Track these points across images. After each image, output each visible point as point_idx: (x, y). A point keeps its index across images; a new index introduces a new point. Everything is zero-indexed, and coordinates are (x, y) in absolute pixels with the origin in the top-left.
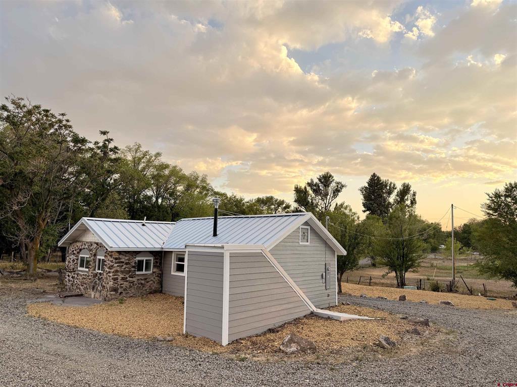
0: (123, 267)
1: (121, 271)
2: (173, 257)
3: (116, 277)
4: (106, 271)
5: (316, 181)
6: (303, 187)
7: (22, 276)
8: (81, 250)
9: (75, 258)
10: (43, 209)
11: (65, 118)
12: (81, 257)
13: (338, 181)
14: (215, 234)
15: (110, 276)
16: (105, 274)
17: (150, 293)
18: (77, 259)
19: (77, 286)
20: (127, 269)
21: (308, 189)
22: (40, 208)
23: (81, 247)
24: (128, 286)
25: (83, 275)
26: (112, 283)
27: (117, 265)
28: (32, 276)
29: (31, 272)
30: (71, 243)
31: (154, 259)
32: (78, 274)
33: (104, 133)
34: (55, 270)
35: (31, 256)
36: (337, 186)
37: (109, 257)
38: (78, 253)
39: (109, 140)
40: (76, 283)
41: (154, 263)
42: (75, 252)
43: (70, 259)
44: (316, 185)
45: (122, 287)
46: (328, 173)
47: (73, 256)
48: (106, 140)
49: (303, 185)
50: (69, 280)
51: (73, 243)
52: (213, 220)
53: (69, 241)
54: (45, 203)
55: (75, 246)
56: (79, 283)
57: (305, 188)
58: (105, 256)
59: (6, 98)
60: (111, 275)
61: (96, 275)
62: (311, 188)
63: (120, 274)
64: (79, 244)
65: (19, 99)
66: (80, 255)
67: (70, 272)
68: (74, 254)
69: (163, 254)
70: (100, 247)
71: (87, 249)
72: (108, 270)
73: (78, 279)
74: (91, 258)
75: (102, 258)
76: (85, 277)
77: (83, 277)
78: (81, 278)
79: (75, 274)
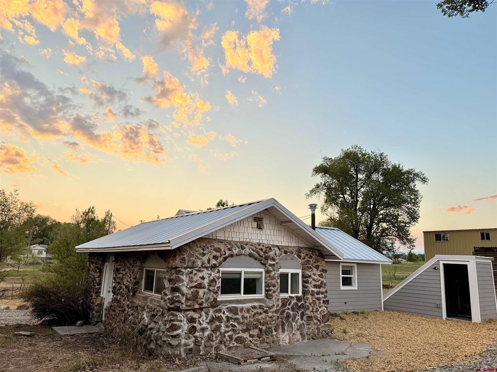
8: (227, 258)
12: (225, 274)
16: (310, 297)
50: (193, 330)
60: (321, 296)
66: (223, 270)
70: (286, 252)
71: (250, 255)
72: (315, 290)
73: (236, 320)
74: (273, 273)
75: (290, 271)
76: (260, 311)
77: (255, 311)
78: (247, 315)
79: (220, 311)
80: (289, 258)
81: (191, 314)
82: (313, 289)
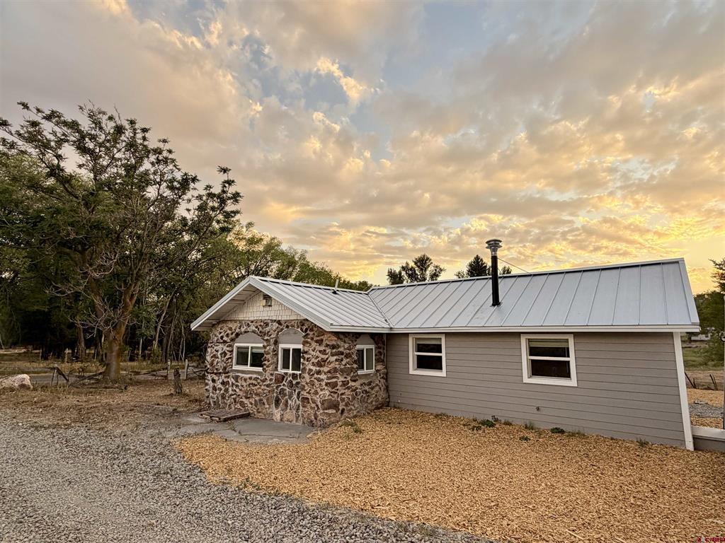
0: (344, 363)
1: (342, 371)
2: (411, 343)
3: (334, 380)
4: (310, 370)
5: (412, 264)
6: (397, 271)
7: (98, 381)
8: (237, 335)
9: (226, 348)
10: (131, 280)
11: (167, 146)
12: (238, 348)
13: (436, 264)
14: (496, 302)
15: (319, 380)
16: (306, 375)
17: (377, 408)
18: (232, 351)
19: (235, 399)
20: (348, 366)
21: (403, 273)
22: (129, 278)
23: (238, 330)
24: (350, 397)
25: (250, 378)
26: (328, 393)
27: (335, 357)
28: (115, 381)
29: (113, 374)
30: (214, 325)
31: (376, 348)
32: (236, 378)
33: (225, 170)
34: (144, 371)
35: (112, 352)
36: (436, 270)
37: (314, 344)
38: (233, 340)
39: (230, 182)
40: (231, 392)
41: (376, 355)
42: (225, 338)
43: (217, 351)
44: (412, 269)
45: (343, 400)
46: (424, 256)
47: (221, 346)
48: (225, 182)
49: (397, 269)
50: (215, 388)
51: (219, 323)
52: (491, 281)
53: (211, 321)
54: (135, 272)
55: (225, 328)
56: (241, 393)
57: (400, 273)
58: (304, 343)
59: (81, 108)
60: (323, 376)
61: (283, 377)
62: (406, 273)
63: (338, 375)
64: (234, 326)
65: (99, 113)
66: (236, 344)
67: (216, 374)
68: (225, 342)
69: (385, 338)
70: (287, 327)
71: (254, 332)
72: (314, 368)
73: (237, 386)
74: (268, 348)
75: (291, 347)
76: (254, 382)
77: (251, 382)
78: (244, 384)
79: (228, 377)
80: (291, 332)
81: (214, 376)
82: (312, 367)
